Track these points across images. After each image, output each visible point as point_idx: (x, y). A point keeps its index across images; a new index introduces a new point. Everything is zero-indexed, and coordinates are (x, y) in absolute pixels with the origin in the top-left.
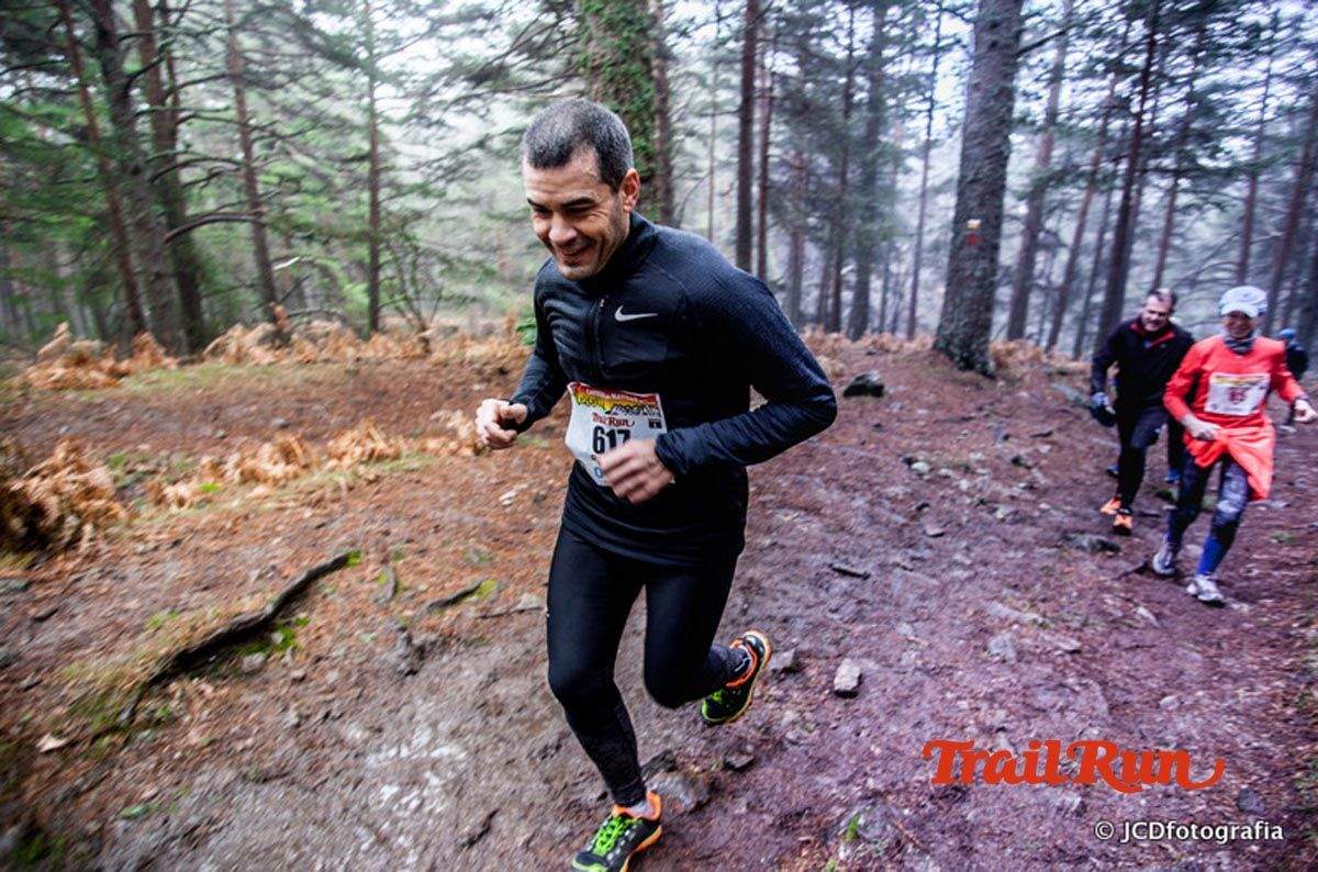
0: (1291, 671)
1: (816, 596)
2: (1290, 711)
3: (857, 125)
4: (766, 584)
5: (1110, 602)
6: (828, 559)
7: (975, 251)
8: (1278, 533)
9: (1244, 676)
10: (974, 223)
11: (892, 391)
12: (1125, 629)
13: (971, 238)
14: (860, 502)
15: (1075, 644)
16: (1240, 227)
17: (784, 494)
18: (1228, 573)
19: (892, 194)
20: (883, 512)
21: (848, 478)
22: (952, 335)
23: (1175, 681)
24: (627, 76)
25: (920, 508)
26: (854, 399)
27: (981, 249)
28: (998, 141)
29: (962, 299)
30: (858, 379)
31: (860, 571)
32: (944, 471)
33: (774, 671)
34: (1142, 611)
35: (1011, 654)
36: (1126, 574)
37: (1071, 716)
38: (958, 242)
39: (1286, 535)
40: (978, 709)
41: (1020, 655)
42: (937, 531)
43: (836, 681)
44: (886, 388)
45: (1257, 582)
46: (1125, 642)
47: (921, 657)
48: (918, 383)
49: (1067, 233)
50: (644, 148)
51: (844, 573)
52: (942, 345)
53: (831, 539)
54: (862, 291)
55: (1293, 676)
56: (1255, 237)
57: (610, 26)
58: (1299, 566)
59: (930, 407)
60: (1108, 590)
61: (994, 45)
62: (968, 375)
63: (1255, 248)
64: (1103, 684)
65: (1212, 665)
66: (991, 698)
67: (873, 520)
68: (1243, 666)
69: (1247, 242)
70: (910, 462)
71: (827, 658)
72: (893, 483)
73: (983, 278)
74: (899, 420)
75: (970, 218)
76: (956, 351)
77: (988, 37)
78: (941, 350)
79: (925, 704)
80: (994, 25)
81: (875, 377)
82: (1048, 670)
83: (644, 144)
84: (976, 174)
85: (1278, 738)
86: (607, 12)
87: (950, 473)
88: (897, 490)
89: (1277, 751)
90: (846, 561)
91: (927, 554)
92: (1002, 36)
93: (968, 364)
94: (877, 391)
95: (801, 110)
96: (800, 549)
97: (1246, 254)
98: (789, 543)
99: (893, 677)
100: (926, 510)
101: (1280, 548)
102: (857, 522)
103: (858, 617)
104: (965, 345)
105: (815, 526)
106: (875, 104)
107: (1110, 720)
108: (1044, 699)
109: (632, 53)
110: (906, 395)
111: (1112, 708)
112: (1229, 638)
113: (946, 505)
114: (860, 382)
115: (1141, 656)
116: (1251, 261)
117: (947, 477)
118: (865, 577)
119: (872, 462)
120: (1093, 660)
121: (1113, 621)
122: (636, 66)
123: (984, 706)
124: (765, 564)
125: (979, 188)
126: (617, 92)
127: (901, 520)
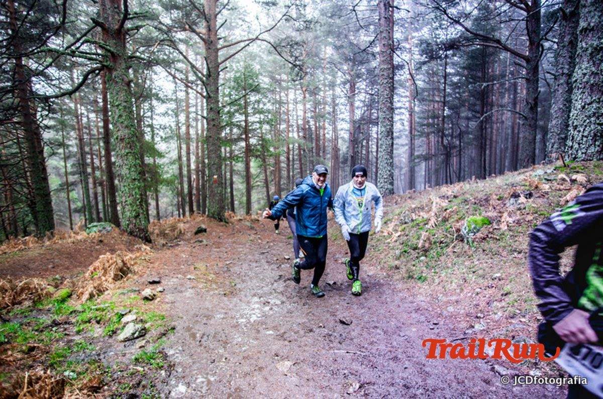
7: (217, 185)
10: (215, 177)
11: (208, 230)
13: (215, 181)
22: (214, 212)
24: (133, 141)
26: (197, 235)
29: (215, 200)
52: (211, 215)
57: (127, 127)
61: (214, 125)
62: (222, 223)
73: (221, 193)
75: (214, 175)
77: (212, 123)
78: (211, 217)
80: (213, 120)
81: (203, 226)
86: (126, 122)
92: (216, 123)
93: (221, 220)
94: (205, 230)
97: (266, 176)
104: (219, 214)
109: (134, 135)
114: (199, 229)
116: (268, 178)
122: (135, 139)
125: (216, 166)
126: (130, 147)
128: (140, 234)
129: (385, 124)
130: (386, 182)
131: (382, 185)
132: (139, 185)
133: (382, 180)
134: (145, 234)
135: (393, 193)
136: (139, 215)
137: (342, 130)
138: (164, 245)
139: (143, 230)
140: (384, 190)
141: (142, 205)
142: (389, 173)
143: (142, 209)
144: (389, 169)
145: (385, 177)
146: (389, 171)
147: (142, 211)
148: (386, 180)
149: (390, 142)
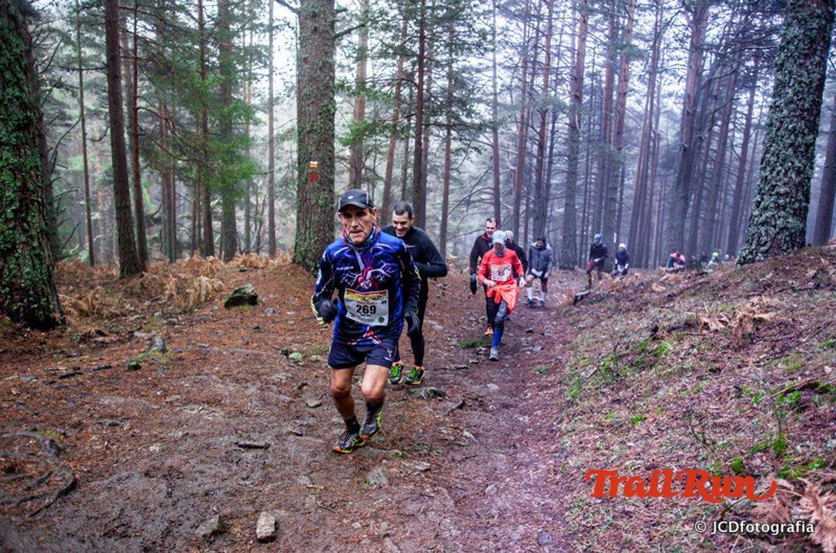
0: (556, 452)
1: (229, 469)
2: (558, 477)
3: (213, 83)
4: (184, 469)
5: (445, 432)
6: (234, 439)
7: (317, 185)
8: (538, 367)
9: (531, 462)
10: (314, 164)
11: (264, 300)
12: (456, 448)
13: (313, 176)
14: (252, 390)
15: (427, 465)
16: (492, 163)
17: (188, 392)
18: (514, 398)
19: (246, 141)
20: (272, 395)
21: (239, 373)
22: (306, 251)
23: (492, 476)
25: (300, 388)
26: (234, 309)
27: (320, 183)
28: (326, 102)
29: (311, 223)
30: (236, 292)
31: (262, 443)
32: (314, 357)
33: (205, 536)
34: (466, 433)
35: (385, 481)
36: (452, 411)
37: (431, 515)
38: (303, 179)
39: (544, 367)
40: (368, 526)
41: (390, 480)
42: (316, 403)
43: (258, 531)
44: (260, 297)
45: (531, 401)
46: (458, 457)
47: (320, 498)
48: (284, 291)
49: (382, 170)
50: (17, 98)
51: (249, 447)
52: (299, 259)
53: (233, 422)
54: (229, 221)
55: (557, 455)
56: (501, 170)
58: (553, 386)
59: (296, 309)
60: (443, 423)
61: (316, 29)
63: (501, 178)
64: (449, 488)
65: (513, 459)
66: (375, 516)
67: (265, 402)
68: (530, 456)
69: (497, 173)
70: (286, 353)
71: (247, 516)
72: (277, 371)
73: (325, 205)
74: (274, 322)
75: (310, 159)
76: (312, 264)
77: (310, 24)
78: (299, 263)
79: (329, 532)
80: (315, 16)
81: (249, 289)
82: (411, 487)
83: (17, 94)
84: (312, 126)
85: (554, 495)
87: (319, 357)
88: (281, 376)
89: (554, 503)
90: (249, 438)
91: (312, 421)
92: (321, 24)
94: (253, 300)
95: (163, 71)
96: (209, 435)
97: (497, 182)
98: (199, 432)
99: (302, 518)
100: (305, 387)
101: (542, 377)
102: (253, 406)
103: (266, 479)
105: (219, 414)
106: (226, 68)
107: (457, 511)
108: (412, 507)
110: (274, 302)
111: (456, 503)
112: (520, 440)
113: (320, 382)
114: (237, 295)
115: (469, 463)
116: (501, 186)
117: (317, 361)
118: (266, 447)
119: (257, 357)
120: (440, 473)
121: (449, 444)
123: (372, 522)
124: (180, 453)
125: (315, 137)
127: (288, 399)
128: (13, 302)
129: (804, 14)
130: (784, 208)
131: (769, 214)
132: (13, 160)
133: (768, 201)
134: (30, 303)
135: (802, 245)
136: (14, 248)
137: (670, 95)
138: (86, 338)
139: (25, 291)
140: (772, 231)
141: (24, 220)
142: (797, 180)
143: (25, 231)
144: (797, 164)
145: (782, 190)
146: (799, 172)
147: (23, 239)
148: (781, 201)
149: (816, 76)
